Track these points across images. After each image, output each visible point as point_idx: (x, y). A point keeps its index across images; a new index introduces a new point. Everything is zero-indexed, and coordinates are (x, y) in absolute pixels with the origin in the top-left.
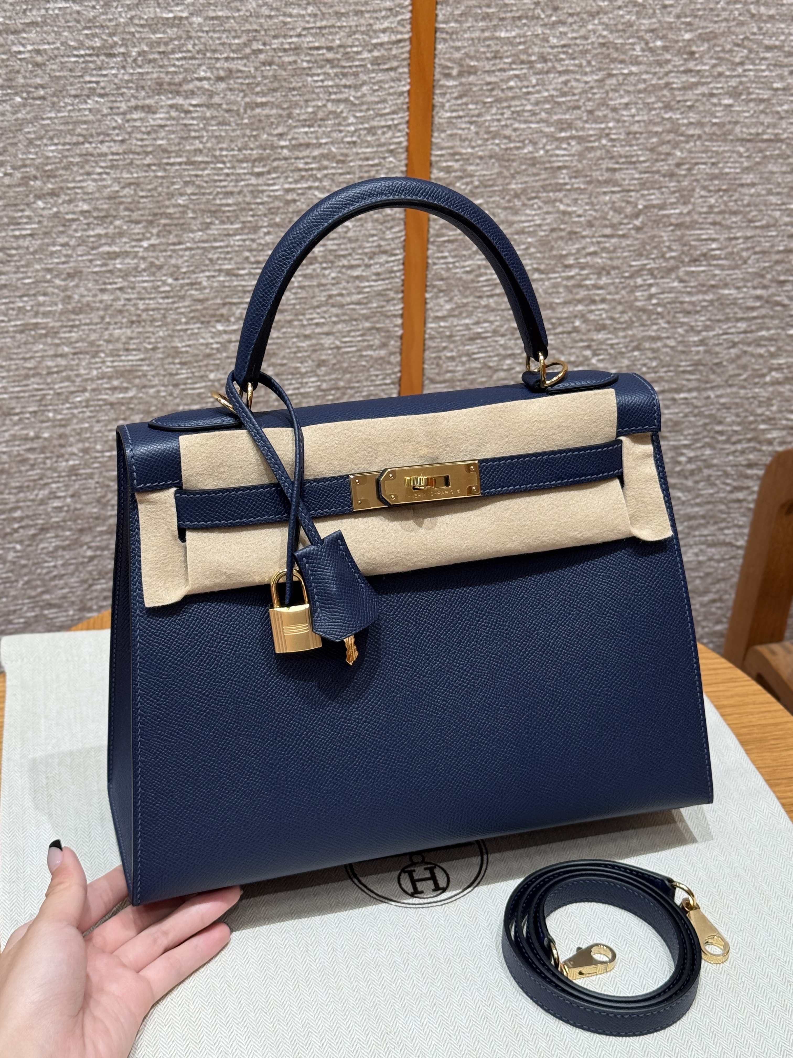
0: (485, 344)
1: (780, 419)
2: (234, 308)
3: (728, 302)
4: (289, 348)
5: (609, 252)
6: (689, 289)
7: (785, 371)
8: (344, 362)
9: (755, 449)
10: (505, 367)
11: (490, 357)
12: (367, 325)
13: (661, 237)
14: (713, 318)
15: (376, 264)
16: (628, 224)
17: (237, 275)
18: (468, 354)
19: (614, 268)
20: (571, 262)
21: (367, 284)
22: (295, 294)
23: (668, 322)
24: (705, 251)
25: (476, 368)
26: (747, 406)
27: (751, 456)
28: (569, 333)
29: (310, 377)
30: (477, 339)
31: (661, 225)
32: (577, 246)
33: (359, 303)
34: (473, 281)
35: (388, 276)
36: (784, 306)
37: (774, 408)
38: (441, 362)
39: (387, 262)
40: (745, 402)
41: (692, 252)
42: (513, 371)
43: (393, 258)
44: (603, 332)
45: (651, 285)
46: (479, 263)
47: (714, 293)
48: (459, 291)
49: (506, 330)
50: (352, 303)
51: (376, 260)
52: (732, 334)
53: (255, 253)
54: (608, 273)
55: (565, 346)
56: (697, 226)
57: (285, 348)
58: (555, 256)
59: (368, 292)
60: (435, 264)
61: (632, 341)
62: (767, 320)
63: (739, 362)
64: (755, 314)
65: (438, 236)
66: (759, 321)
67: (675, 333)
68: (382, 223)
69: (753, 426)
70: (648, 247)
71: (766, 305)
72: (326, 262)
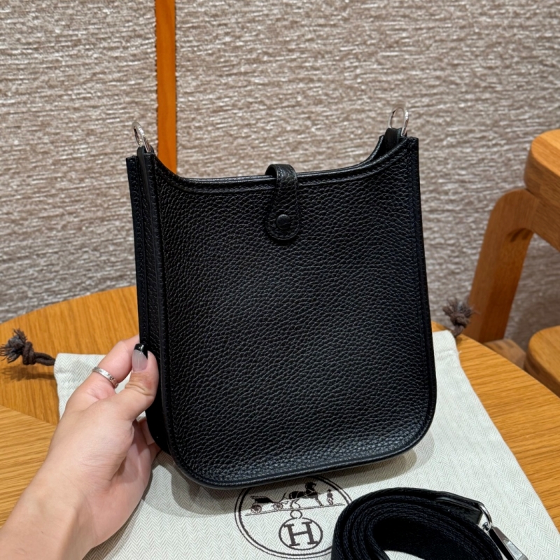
0: (226, 116)
1: (454, 175)
2: (10, 84)
3: (415, 81)
4: (62, 119)
5: (323, 39)
6: (385, 71)
7: (458, 137)
8: (109, 131)
9: (435, 199)
10: (243, 135)
11: (231, 126)
12: (128, 99)
13: (364, 27)
14: (404, 94)
15: (133, 46)
16: (338, 15)
17: (11, 55)
18: (213, 124)
19: (327, 52)
20: (294, 47)
21: (125, 64)
22: (63, 71)
23: (370, 98)
24: (397, 39)
25: (220, 136)
26: (429, 165)
27: (433, 204)
28: (293, 106)
29: (81, 144)
30: (220, 111)
31: (363, 17)
32: (297, 34)
33: (119, 80)
34: (214, 62)
35: (143, 56)
36: (457, 84)
37: (449, 166)
38: (191, 131)
39: (142, 45)
40: (429, 161)
41: (388, 39)
42: (249, 139)
43: (147, 42)
44: (319, 106)
45: (356, 67)
46: (219, 46)
47: (404, 74)
48: (203, 70)
49: (243, 104)
50: (114, 80)
51: (132, 43)
52: (418, 107)
53: (25, 35)
54: (323, 57)
55: (290, 117)
56: (391, 18)
57: (57, 119)
58: (281, 42)
59: (127, 71)
60: (182, 47)
61: (342, 113)
62: (444, 96)
63: (424, 130)
64: (435, 91)
65: (184, 22)
66: (438, 97)
67: (375, 107)
68: (135, 11)
69: (433, 181)
70: (353, 35)
71: (444, 84)
72: (89, 44)
